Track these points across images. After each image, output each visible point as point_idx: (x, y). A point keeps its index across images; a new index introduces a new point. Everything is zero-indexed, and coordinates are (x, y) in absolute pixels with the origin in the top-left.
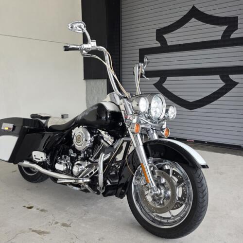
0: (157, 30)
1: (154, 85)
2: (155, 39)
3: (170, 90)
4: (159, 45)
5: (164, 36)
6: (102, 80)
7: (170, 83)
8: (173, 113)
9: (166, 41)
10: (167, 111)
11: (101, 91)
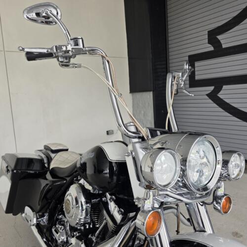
0: (209, 32)
1: (207, 95)
2: (207, 42)
3: (227, 101)
4: (212, 49)
5: (218, 37)
6: (148, 93)
7: (227, 93)
8: (237, 166)
9: (220, 42)
10: (226, 163)
11: (147, 105)
